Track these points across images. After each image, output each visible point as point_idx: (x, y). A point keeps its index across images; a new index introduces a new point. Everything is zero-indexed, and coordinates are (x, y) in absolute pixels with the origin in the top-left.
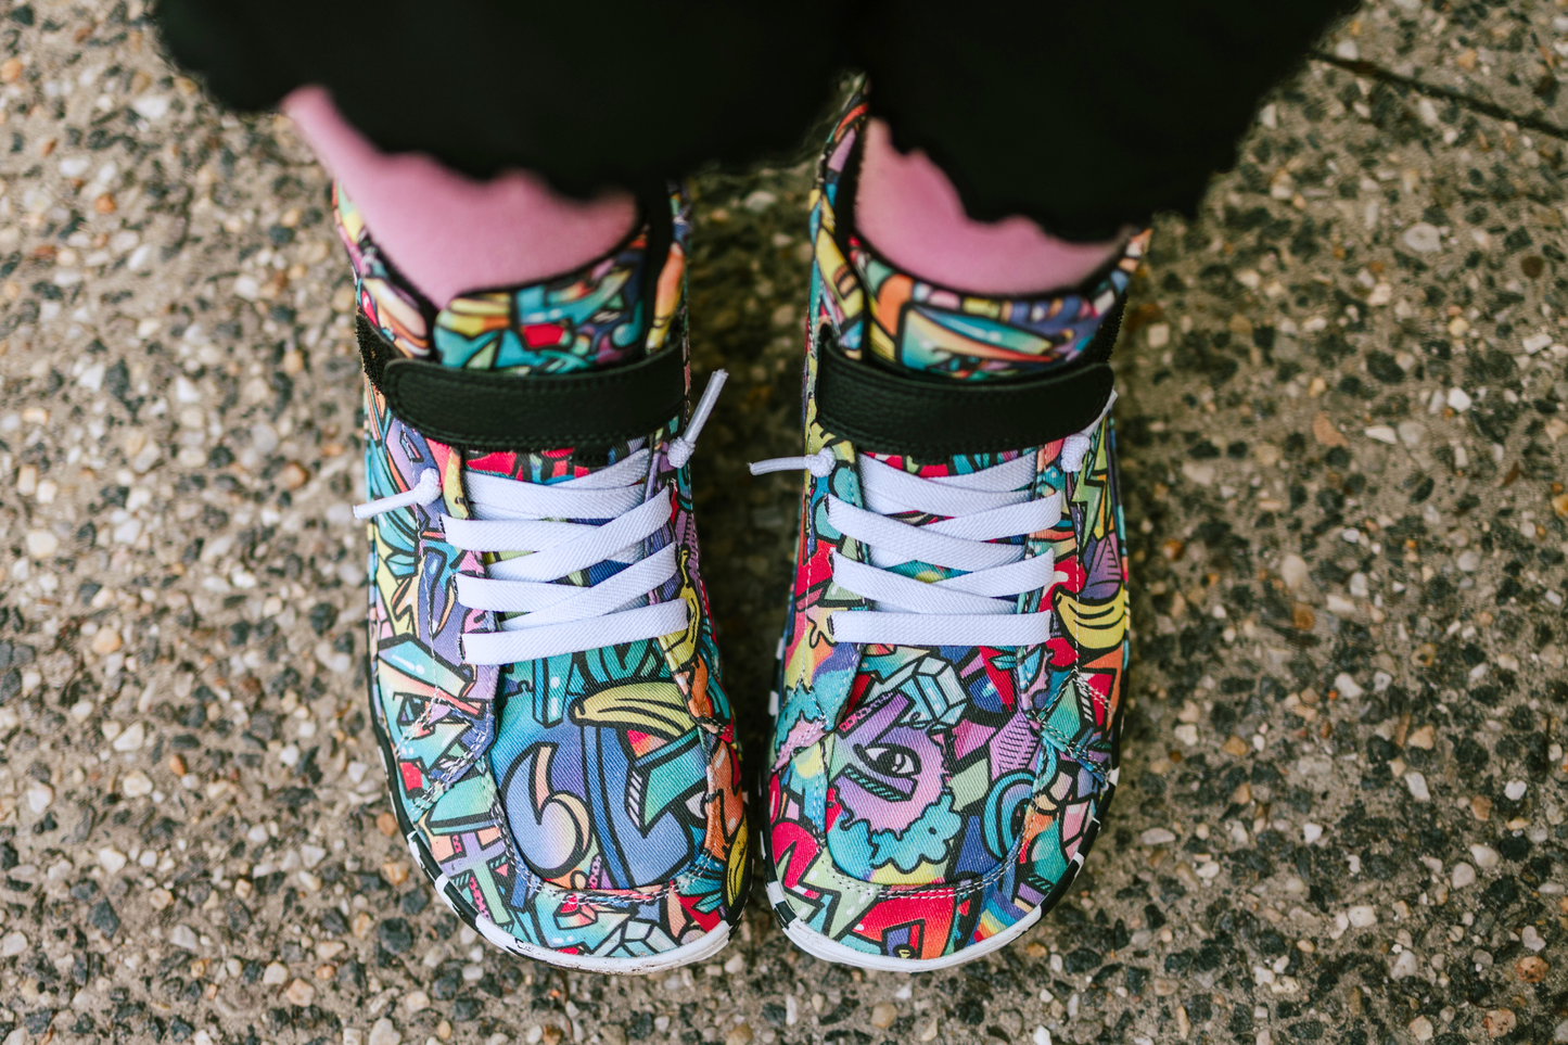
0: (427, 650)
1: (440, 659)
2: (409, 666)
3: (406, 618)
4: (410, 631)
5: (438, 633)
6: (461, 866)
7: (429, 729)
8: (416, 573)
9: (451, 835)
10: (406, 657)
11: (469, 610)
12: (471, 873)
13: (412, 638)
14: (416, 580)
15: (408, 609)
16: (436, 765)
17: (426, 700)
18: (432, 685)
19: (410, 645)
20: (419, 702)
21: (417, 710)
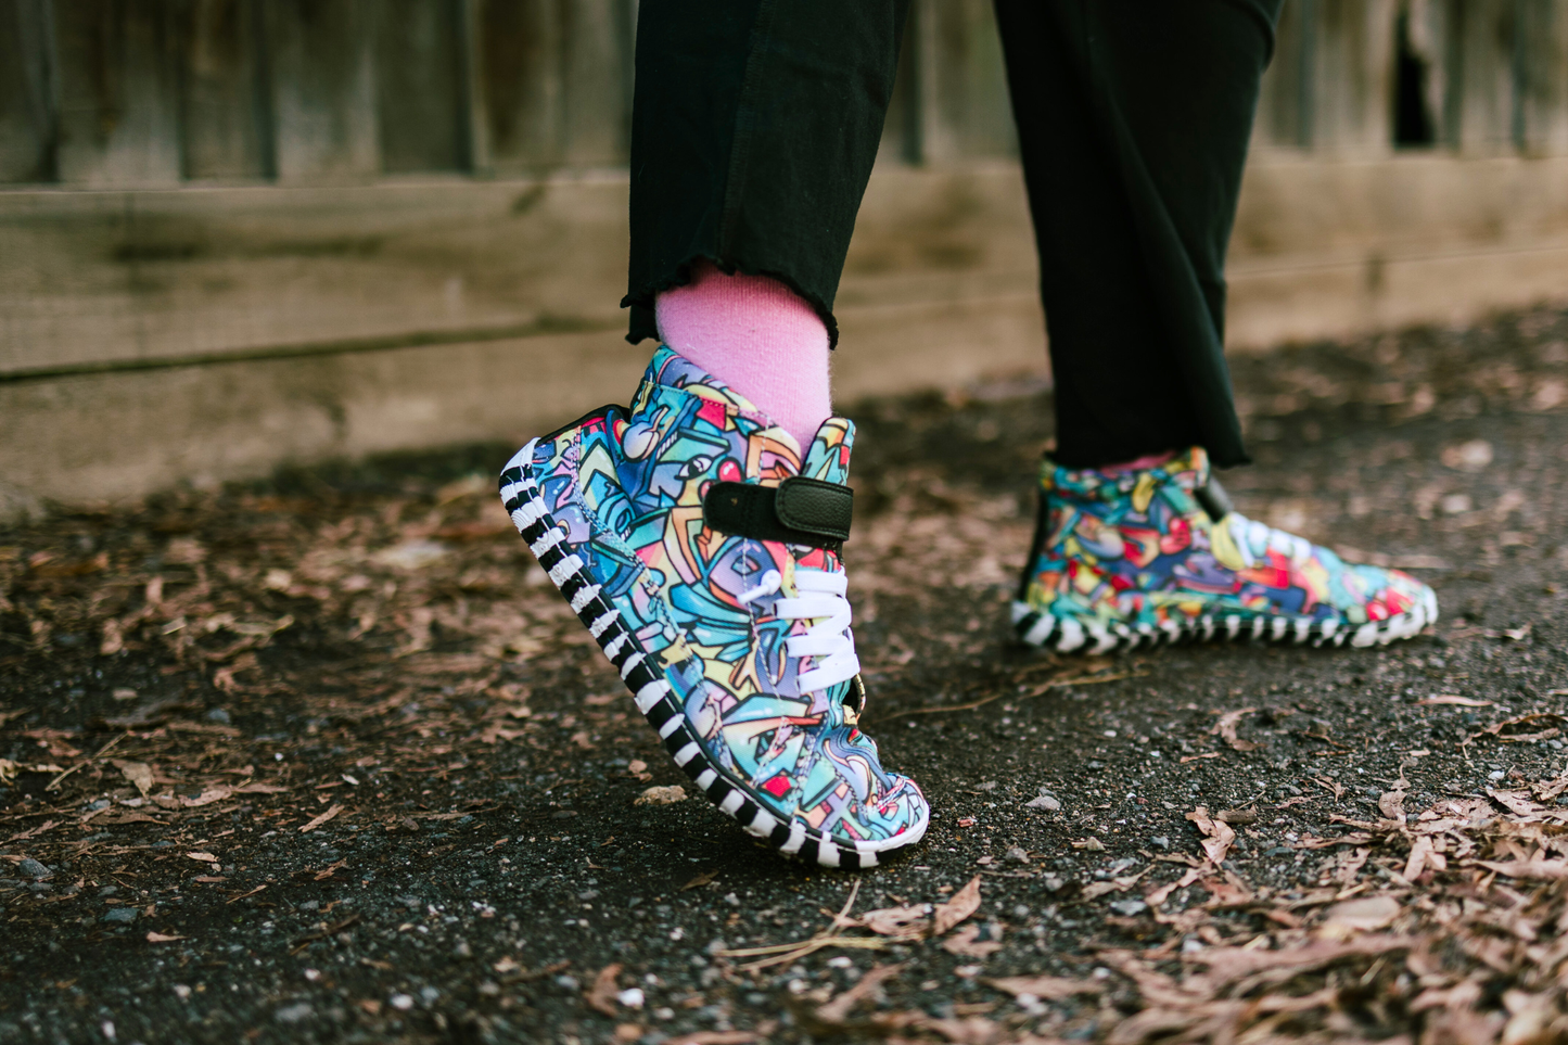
0: (773, 696)
1: (784, 698)
2: (759, 714)
3: (746, 685)
4: (753, 691)
5: (778, 682)
6: (832, 820)
7: (782, 747)
8: (751, 650)
9: (820, 804)
10: (754, 709)
11: (801, 658)
12: (841, 819)
13: (758, 694)
14: (751, 657)
15: (748, 678)
16: (796, 767)
17: (775, 730)
18: (779, 717)
19: (755, 700)
20: (770, 733)
21: (770, 740)
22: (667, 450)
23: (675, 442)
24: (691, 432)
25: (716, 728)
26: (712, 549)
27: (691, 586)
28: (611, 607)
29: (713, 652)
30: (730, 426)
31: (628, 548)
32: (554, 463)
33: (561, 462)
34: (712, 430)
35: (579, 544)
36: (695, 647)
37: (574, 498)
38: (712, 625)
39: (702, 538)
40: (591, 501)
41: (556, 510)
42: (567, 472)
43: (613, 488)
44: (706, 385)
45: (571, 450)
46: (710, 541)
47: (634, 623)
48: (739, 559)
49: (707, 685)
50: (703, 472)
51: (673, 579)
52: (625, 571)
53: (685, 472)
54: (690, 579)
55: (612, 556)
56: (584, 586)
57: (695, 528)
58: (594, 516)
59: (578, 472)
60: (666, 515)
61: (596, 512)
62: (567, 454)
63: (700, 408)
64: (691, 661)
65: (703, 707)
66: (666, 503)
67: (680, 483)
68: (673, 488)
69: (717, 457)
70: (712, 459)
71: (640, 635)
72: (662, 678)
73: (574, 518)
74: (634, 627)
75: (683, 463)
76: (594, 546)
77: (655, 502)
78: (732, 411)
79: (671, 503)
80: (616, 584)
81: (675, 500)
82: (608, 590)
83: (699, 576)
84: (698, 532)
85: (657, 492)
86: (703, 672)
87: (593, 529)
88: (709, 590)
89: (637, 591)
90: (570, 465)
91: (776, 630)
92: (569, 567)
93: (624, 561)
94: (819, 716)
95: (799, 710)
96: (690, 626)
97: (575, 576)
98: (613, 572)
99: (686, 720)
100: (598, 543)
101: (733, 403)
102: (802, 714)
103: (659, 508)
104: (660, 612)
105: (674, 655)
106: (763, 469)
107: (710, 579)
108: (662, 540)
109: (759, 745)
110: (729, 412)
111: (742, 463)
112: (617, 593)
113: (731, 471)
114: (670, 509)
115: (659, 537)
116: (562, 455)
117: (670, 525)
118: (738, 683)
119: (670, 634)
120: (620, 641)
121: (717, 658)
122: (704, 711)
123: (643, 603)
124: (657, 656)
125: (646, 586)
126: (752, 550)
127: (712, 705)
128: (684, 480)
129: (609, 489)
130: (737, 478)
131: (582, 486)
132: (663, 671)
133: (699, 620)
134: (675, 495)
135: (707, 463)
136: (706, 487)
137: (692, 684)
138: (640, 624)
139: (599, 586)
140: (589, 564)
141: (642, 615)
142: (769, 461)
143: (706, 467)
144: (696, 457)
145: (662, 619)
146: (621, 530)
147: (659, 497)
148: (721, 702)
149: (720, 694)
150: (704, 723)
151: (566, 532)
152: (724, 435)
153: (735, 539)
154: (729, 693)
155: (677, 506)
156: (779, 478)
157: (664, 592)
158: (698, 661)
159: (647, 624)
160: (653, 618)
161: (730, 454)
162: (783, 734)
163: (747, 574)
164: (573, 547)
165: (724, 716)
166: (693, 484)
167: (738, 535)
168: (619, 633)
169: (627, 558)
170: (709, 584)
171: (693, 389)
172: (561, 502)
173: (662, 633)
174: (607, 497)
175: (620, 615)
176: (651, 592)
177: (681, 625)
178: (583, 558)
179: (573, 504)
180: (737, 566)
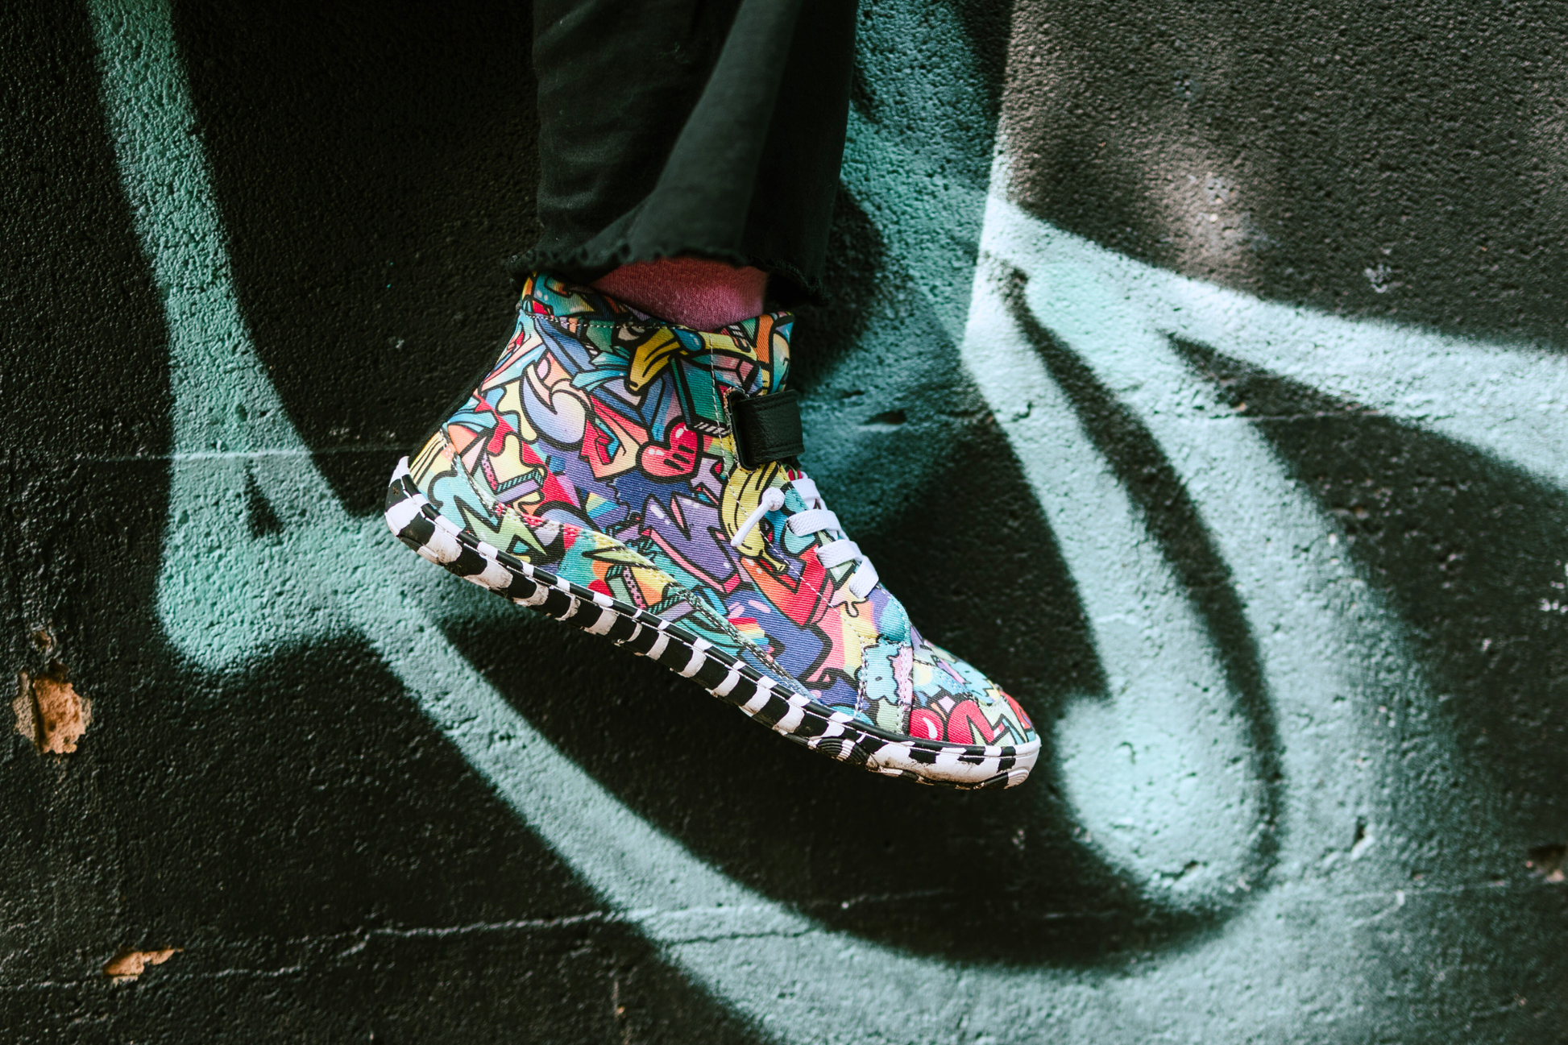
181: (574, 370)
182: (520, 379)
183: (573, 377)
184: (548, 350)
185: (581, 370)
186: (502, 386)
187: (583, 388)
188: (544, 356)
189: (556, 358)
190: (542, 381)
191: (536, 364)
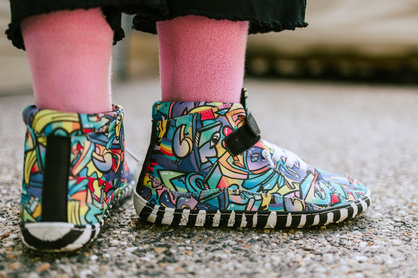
0: (303, 180)
1: (305, 178)
2: (307, 188)
3: (295, 185)
4: (298, 184)
5: (299, 176)
7: (322, 189)
8: (284, 177)
10: (305, 188)
11: (294, 165)
13: (300, 184)
14: (286, 177)
15: (293, 183)
16: (331, 190)
17: (315, 187)
18: (312, 184)
19: (302, 186)
20: (316, 189)
21: (317, 191)
22: (199, 141)
23: (200, 136)
24: (204, 128)
25: (304, 203)
26: (241, 162)
27: (248, 179)
28: (230, 212)
29: (276, 188)
30: (216, 115)
31: (214, 190)
32: (154, 193)
33: (156, 190)
34: (211, 122)
35: (196, 206)
36: (270, 192)
37: (176, 196)
38: (267, 182)
39: (236, 162)
40: (182, 190)
41: (176, 206)
42: (162, 191)
43: (182, 178)
44: (198, 107)
45: (154, 183)
46: (239, 160)
47: (242, 208)
48: (251, 157)
49: (286, 197)
50: (219, 139)
51: (240, 183)
52: (222, 197)
53: (212, 144)
54: (245, 177)
55: (212, 198)
56: (214, 216)
57: (231, 160)
58: (190, 194)
59: (166, 187)
60: (218, 165)
61: (189, 192)
62: (154, 185)
63: (201, 117)
64: (274, 197)
65: (293, 203)
66: (214, 160)
67: (213, 149)
68: (212, 153)
69: (220, 130)
70: (219, 132)
71: (248, 209)
72: (270, 212)
73: (184, 201)
74: (244, 209)
75: (210, 141)
76: (201, 201)
77: (209, 164)
78: (215, 110)
79: (216, 159)
80: (223, 204)
81: (216, 156)
82: (222, 209)
83: (247, 174)
84: (233, 161)
85: (206, 160)
86: (280, 195)
87: (195, 198)
88: (254, 174)
89: (233, 198)
90: (161, 187)
91: (281, 165)
92: (202, 216)
93: (218, 195)
94: (316, 173)
95: (311, 177)
96: (261, 189)
97: (207, 216)
98: (218, 202)
99: (292, 213)
100: (202, 199)
101: (214, 107)
102: (313, 177)
103: (213, 165)
104: (247, 195)
105: (266, 202)
106: (235, 122)
107: (250, 171)
108: (223, 175)
109: (318, 194)
110: (214, 111)
111: (229, 125)
112: (226, 206)
113: (228, 131)
114: (217, 161)
115: (221, 175)
116: (153, 187)
117: (222, 167)
118: (293, 187)
119: (258, 197)
120: (244, 218)
121: (279, 188)
122: (295, 204)
123: (238, 199)
124: (261, 208)
125: (234, 193)
126: (252, 151)
127: (295, 199)
128: (214, 147)
129: (182, 180)
130: (231, 131)
131: (173, 189)
132: (268, 210)
133: (262, 185)
134: (215, 155)
135: (218, 135)
136: (224, 143)
137: (282, 202)
138: (244, 206)
139: (218, 211)
140: (207, 208)
141: (242, 203)
142: (235, 118)
143: (219, 137)
144: (213, 135)
145: (251, 196)
146: (203, 188)
147: (209, 161)
148: (295, 196)
149: (293, 194)
150: (298, 207)
151: (187, 208)
152: (217, 120)
153: (245, 153)
154: (294, 192)
155: (219, 158)
156: (242, 121)
157: (241, 189)
158: (275, 194)
159: (247, 204)
160: (247, 199)
161: (223, 126)
162: (317, 186)
163: (258, 159)
164: (196, 209)
165: (301, 197)
166: (219, 145)
167: (245, 151)
168: (241, 216)
169: (218, 193)
170: (252, 172)
171: (193, 112)
172: (174, 202)
173: (255, 200)
174: (185, 183)
175: (235, 211)
176: (238, 193)
177: (258, 191)
178: (203, 209)
179: (178, 198)
180: (253, 160)
181: (105, 144)
182: (92, 160)
183: (106, 147)
184: (95, 144)
185: (107, 143)
186: (86, 167)
187: (109, 149)
188: (95, 147)
189: (99, 144)
190: (99, 155)
191: (95, 151)
